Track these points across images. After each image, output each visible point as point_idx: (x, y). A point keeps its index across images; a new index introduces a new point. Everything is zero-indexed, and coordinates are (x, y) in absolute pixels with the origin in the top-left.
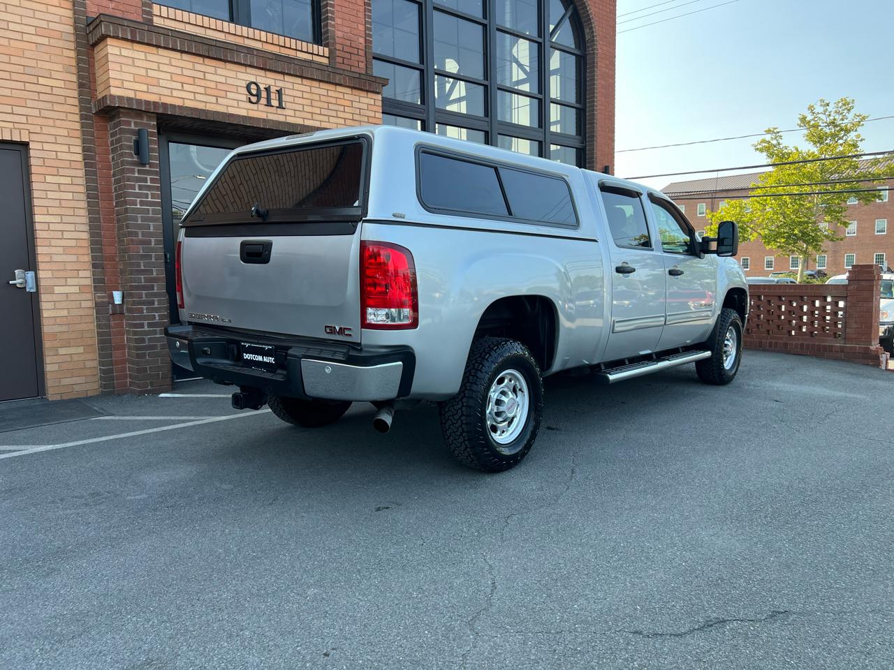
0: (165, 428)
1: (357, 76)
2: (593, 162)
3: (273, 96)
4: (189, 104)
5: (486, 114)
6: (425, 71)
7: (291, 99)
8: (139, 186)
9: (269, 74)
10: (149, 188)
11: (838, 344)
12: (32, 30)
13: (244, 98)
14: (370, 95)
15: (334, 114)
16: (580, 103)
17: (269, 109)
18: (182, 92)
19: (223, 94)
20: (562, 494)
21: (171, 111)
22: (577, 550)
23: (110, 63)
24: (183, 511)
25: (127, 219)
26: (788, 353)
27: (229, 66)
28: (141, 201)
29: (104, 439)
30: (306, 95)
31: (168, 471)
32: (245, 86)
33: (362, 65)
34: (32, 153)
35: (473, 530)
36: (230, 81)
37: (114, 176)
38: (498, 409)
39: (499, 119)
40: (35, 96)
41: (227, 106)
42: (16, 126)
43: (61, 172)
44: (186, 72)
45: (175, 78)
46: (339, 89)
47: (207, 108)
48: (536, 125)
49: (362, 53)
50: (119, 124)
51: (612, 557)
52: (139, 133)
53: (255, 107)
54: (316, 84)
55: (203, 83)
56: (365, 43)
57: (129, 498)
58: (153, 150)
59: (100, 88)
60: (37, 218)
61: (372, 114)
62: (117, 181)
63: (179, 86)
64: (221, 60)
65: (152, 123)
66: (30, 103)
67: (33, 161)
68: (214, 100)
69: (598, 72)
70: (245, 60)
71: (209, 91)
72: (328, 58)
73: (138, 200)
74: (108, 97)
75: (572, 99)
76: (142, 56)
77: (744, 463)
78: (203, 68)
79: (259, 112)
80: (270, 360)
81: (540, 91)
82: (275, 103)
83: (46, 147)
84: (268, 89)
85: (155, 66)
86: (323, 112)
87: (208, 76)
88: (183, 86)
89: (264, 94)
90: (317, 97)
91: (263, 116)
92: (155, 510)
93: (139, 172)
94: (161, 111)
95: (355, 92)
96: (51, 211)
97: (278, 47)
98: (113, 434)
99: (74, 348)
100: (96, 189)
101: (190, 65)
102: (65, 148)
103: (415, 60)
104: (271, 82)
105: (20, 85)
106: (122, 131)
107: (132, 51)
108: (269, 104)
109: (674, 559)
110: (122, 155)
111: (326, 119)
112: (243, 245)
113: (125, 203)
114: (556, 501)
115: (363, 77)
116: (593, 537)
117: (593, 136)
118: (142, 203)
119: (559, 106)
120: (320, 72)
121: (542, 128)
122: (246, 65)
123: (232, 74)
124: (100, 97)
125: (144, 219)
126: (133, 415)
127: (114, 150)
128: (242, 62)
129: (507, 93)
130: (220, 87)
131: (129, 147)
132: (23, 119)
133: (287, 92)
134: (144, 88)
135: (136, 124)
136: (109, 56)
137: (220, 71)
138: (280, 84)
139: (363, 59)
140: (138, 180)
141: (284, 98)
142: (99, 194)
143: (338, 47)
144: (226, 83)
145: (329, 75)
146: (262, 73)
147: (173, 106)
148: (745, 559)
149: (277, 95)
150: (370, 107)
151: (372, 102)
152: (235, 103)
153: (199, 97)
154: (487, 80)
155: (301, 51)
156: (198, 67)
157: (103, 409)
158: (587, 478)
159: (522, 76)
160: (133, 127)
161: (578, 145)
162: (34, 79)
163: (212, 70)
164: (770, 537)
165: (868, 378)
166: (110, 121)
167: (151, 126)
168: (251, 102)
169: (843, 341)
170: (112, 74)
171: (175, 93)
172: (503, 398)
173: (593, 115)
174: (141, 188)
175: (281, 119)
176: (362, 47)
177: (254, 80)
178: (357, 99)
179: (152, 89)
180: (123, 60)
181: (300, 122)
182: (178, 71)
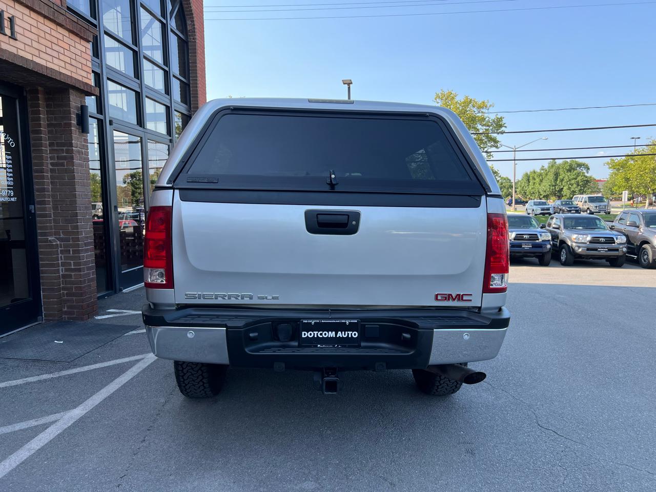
3: (6, 24)
5: (135, 75)
7: (21, 31)
14: (82, 42)
15: (56, 55)
16: (186, 80)
17: (3, 37)
30: (34, 30)
39: (145, 82)
46: (60, 30)
54: (41, 19)
61: (84, 62)
69: (198, 57)
80: (351, 334)
81: (165, 64)
82: (8, 31)
84: (1, 14)
86: (48, 51)
90: (43, 34)
95: (73, 37)
104: (3, 6)
108: (3, 32)
111: (50, 58)
121: (169, 95)
133: (18, 21)
138: (12, 12)
141: (17, 29)
149: (10, 23)
150: (83, 55)
151: (84, 49)
154: (134, 45)
161: (187, 112)
175: (14, 50)
178: (73, 44)
181: (29, 58)
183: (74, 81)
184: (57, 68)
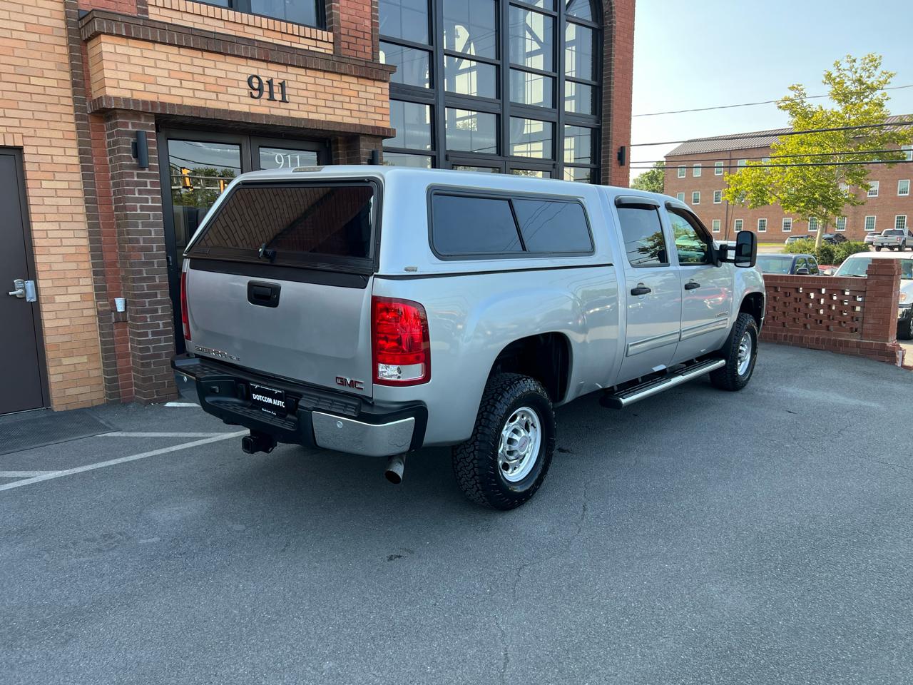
0: (174, 448)
1: (364, 64)
2: (608, 143)
3: (276, 89)
4: (188, 102)
5: (498, 96)
6: (434, 52)
7: (295, 92)
8: (139, 190)
9: (272, 66)
10: (149, 192)
11: (854, 339)
12: (22, 27)
13: (246, 93)
14: (377, 83)
15: (339, 105)
16: (596, 81)
17: (271, 103)
18: (180, 90)
19: (224, 89)
20: (573, 538)
21: (170, 111)
22: (589, 611)
23: (104, 62)
24: (196, 558)
25: (127, 225)
26: (803, 347)
27: (229, 59)
28: (141, 206)
29: (112, 462)
30: (310, 87)
31: (179, 506)
32: (246, 80)
33: (368, 50)
34: (26, 158)
35: (485, 586)
36: (230, 75)
37: (112, 178)
38: (510, 447)
39: (511, 100)
40: (28, 97)
41: (229, 102)
42: (10, 130)
43: (58, 176)
44: (184, 68)
45: (173, 74)
46: (345, 78)
47: (208, 106)
48: (549, 106)
49: (368, 36)
50: (116, 125)
51: (622, 621)
52: (137, 134)
53: (256, 102)
54: (320, 74)
55: (202, 79)
56: (372, 25)
57: (142, 541)
58: (153, 152)
59: (95, 87)
60: (35, 226)
61: (379, 104)
62: (116, 185)
63: (177, 83)
64: (220, 53)
66: (22, 105)
67: (28, 166)
68: (214, 96)
69: (615, 47)
70: (246, 52)
71: (209, 87)
72: (333, 43)
73: (138, 205)
74: (103, 98)
75: (588, 76)
76: (138, 52)
77: (756, 496)
78: (201, 63)
79: (262, 108)
80: (281, 403)
81: (554, 69)
82: (278, 97)
83: (41, 150)
84: (270, 83)
85: (152, 63)
86: (329, 104)
87: (207, 71)
88: (181, 83)
89: (266, 88)
90: (321, 89)
91: (266, 111)
92: (168, 558)
93: (139, 175)
94: (159, 111)
95: (362, 81)
96: (49, 217)
97: (280, 34)
98: (121, 456)
99: (78, 358)
100: (94, 193)
101: (188, 60)
102: (61, 151)
103: (424, 41)
104: (273, 74)
105: (12, 87)
106: (119, 133)
107: (127, 48)
108: (271, 98)
109: (684, 623)
110: (120, 158)
111: (331, 111)
112: (251, 285)
113: (125, 208)
114: (567, 547)
115: (369, 65)
116: (604, 594)
117: (609, 115)
118: (142, 208)
119: (574, 84)
120: (324, 61)
121: (556, 108)
122: (246, 58)
123: (233, 68)
124: (95, 97)
125: (144, 225)
126: (140, 430)
127: (112, 152)
128: (243, 55)
129: (521, 73)
130: (220, 82)
131: (127, 150)
132: (16, 123)
133: (291, 84)
134: (141, 87)
135: (133, 125)
136: (104, 54)
137: (219, 65)
138: (283, 76)
139: (369, 43)
140: (137, 184)
141: (288, 91)
142: (98, 198)
143: (343, 31)
144: (226, 78)
145: (334, 64)
146: (264, 65)
147: (172, 105)
148: (754, 623)
149: (280, 88)
150: (377, 97)
151: (379, 91)
152: (236, 99)
153: (198, 94)
154: (499, 59)
155: (304, 37)
156: (197, 62)
157: (109, 423)
158: (598, 517)
159: (536, 47)
160: (130, 128)
161: (593, 124)
162: (25, 79)
163: (211, 64)
164: (780, 595)
165: (884, 379)
166: (108, 121)
167: (149, 127)
168: (252, 97)
169: (859, 337)
170: (107, 74)
171: (174, 91)
172: (515, 437)
173: (610, 92)
174: (140, 192)
175: (285, 113)
176: (368, 30)
177: (256, 74)
178: (363, 88)
179: (150, 88)
180: (118, 58)
181: (304, 115)
182: (176, 67)
183: (359, 128)
184: (339, 119)
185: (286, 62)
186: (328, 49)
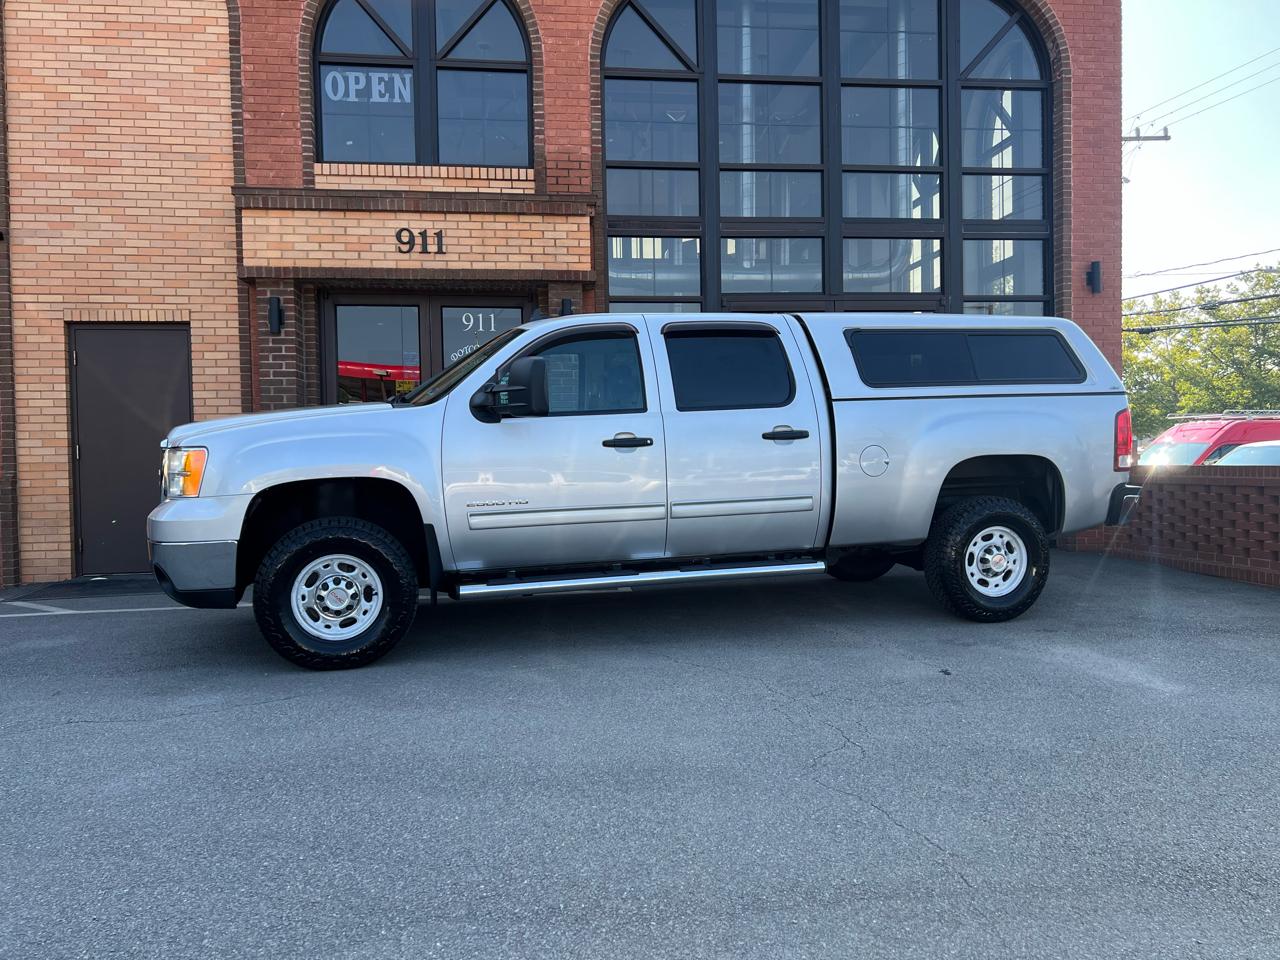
3: (430, 241)
4: (326, 264)
5: (825, 212)
6: (706, 170)
8: (273, 355)
9: (425, 216)
10: (284, 358)
12: (196, 213)
13: (393, 248)
14: (571, 219)
15: (515, 250)
16: (1046, 166)
17: (425, 256)
18: (319, 253)
19: (367, 247)
23: (244, 235)
25: (261, 391)
27: (375, 215)
28: (274, 372)
32: (394, 234)
33: (586, 181)
34: (192, 331)
36: (376, 232)
40: (197, 276)
41: (372, 260)
42: (180, 307)
43: (219, 347)
44: (324, 231)
45: (311, 239)
46: (523, 218)
47: (348, 266)
49: (585, 166)
53: (406, 256)
54: (490, 218)
55: (343, 239)
56: (594, 152)
58: (290, 318)
60: (195, 395)
61: (574, 243)
63: (316, 247)
64: (364, 211)
65: (289, 289)
66: (192, 284)
67: (193, 339)
68: (355, 255)
69: (1073, 108)
70: (392, 206)
71: (350, 247)
72: (534, 181)
73: (272, 371)
74: (239, 269)
75: (1035, 160)
76: (276, 222)
78: (344, 223)
79: (413, 262)
82: (433, 248)
83: (206, 324)
84: (423, 234)
85: (291, 230)
86: (501, 250)
87: (350, 231)
88: (320, 246)
89: (419, 240)
90: (494, 234)
91: (416, 265)
93: (274, 342)
95: (547, 219)
96: (208, 386)
100: (249, 362)
101: (329, 223)
102: (223, 324)
103: (689, 158)
104: (427, 225)
105: (184, 268)
106: (259, 301)
107: (267, 219)
108: (425, 251)
110: (259, 325)
111: (504, 258)
113: (259, 374)
115: (555, 198)
118: (275, 374)
121: (943, 217)
122: (393, 211)
123: (380, 224)
125: (276, 391)
128: (389, 209)
130: (363, 240)
131: (264, 317)
132: (186, 300)
134: (278, 254)
135: (272, 292)
136: (243, 227)
137: (364, 223)
138: (440, 225)
139: (588, 173)
140: (272, 350)
141: (444, 241)
142: (252, 367)
143: (550, 164)
144: (371, 235)
146: (416, 216)
147: (305, 269)
150: (571, 235)
151: (574, 228)
152: (381, 256)
153: (338, 255)
154: (829, 162)
156: (338, 223)
160: (268, 296)
161: (1045, 234)
162: (197, 260)
163: (355, 223)
167: (287, 295)
168: (401, 251)
170: (245, 246)
171: (311, 255)
174: (275, 358)
175: (441, 266)
176: (587, 158)
177: (406, 226)
178: (551, 227)
179: (287, 254)
180: (257, 229)
181: (467, 266)
182: (315, 231)
184: (515, 267)
185: (441, 209)
186: (530, 188)
